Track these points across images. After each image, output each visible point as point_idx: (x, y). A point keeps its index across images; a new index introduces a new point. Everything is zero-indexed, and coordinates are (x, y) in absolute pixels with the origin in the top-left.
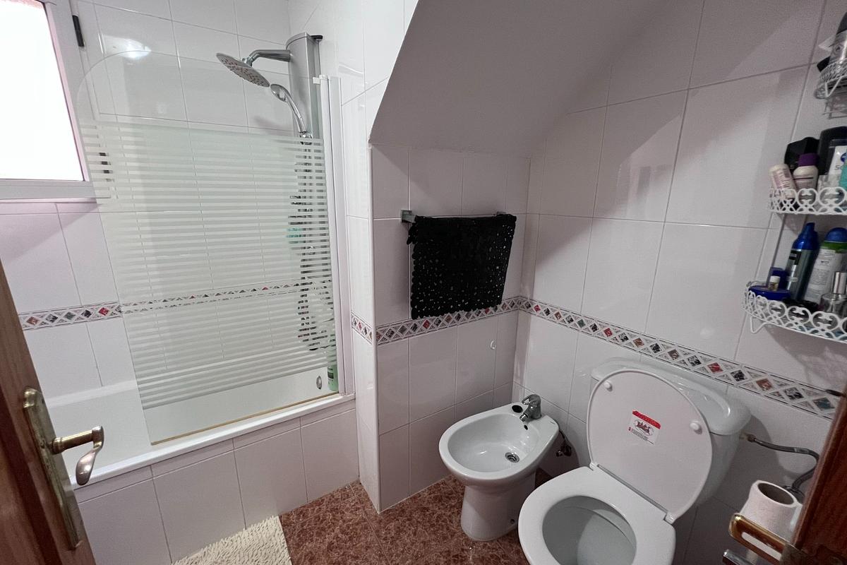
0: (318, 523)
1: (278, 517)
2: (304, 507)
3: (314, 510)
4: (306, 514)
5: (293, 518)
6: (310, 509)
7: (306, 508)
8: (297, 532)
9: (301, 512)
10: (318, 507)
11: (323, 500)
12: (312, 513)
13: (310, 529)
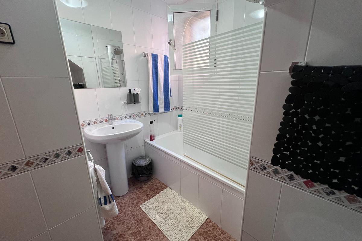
0: (213, 238)
1: (207, 217)
2: (217, 226)
3: (218, 232)
4: (214, 229)
5: (210, 224)
6: (218, 229)
7: (217, 227)
8: (205, 230)
9: (214, 226)
10: (220, 233)
11: (225, 234)
12: (217, 232)
13: (209, 235)
